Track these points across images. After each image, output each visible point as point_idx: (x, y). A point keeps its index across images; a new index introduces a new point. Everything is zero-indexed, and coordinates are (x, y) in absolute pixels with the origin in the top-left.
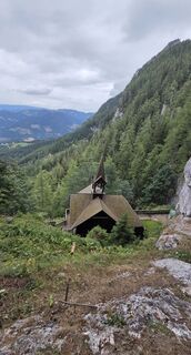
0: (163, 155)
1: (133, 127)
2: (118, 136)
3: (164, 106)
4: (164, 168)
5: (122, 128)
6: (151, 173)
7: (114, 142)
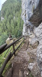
0: (18, 28)
1: (9, 22)
2: (6, 25)
3: (14, 17)
4: (19, 31)
5: (6, 23)
6: (17, 32)
7: (5, 27)
